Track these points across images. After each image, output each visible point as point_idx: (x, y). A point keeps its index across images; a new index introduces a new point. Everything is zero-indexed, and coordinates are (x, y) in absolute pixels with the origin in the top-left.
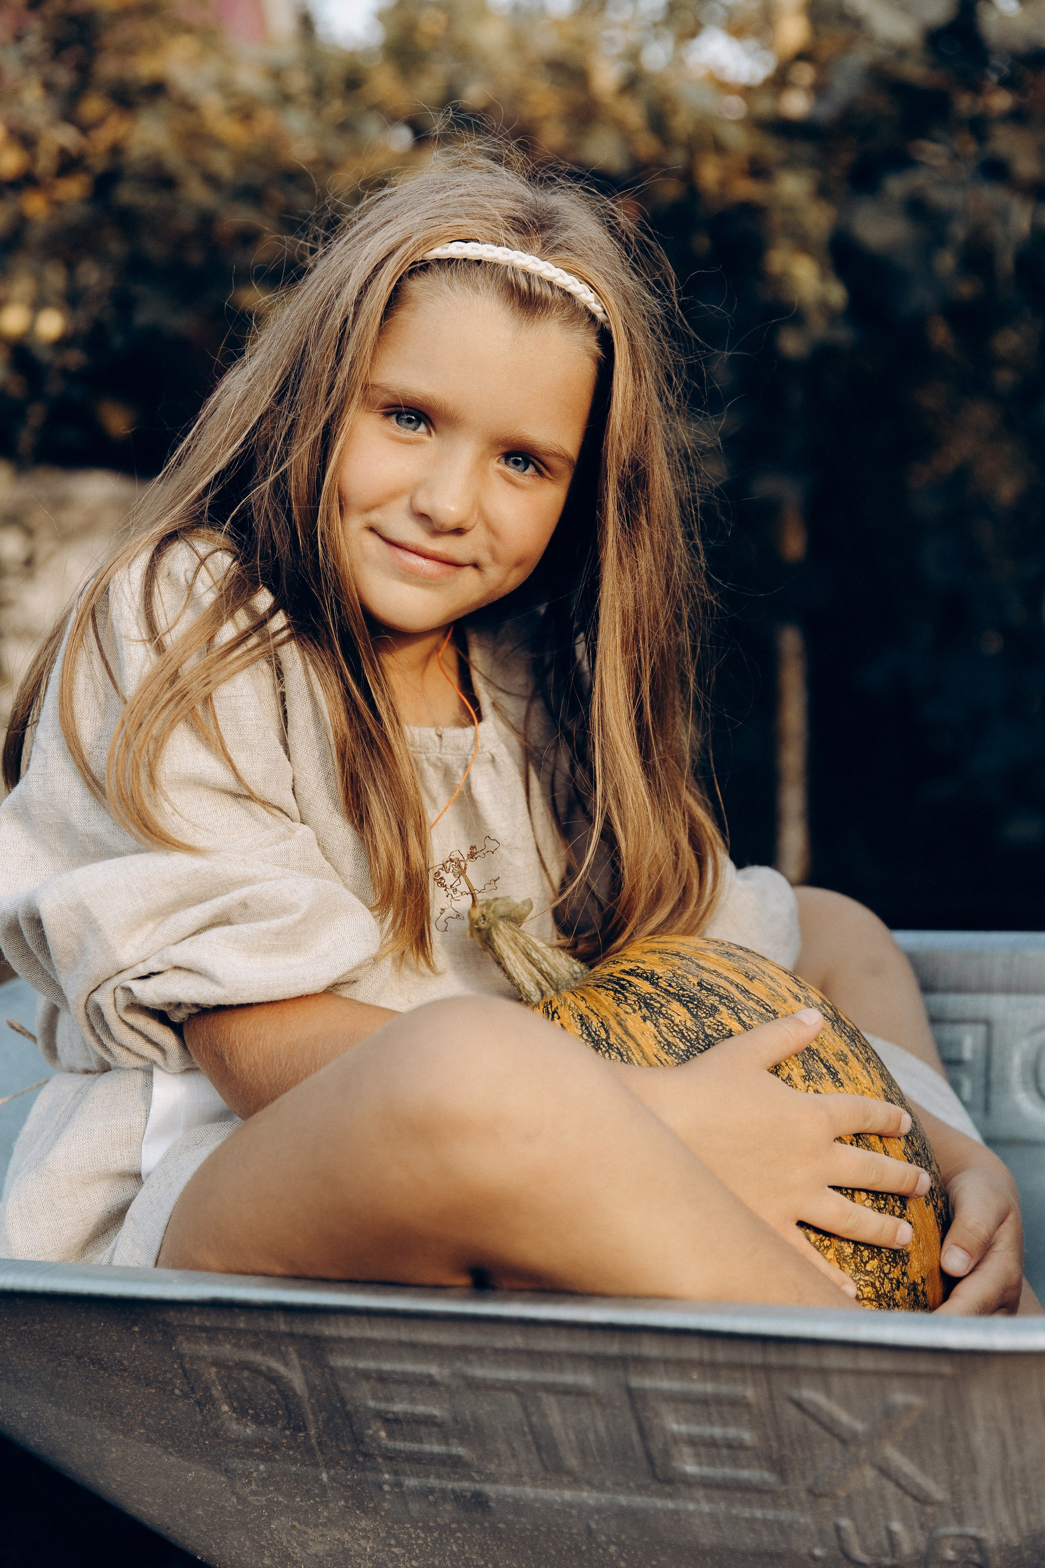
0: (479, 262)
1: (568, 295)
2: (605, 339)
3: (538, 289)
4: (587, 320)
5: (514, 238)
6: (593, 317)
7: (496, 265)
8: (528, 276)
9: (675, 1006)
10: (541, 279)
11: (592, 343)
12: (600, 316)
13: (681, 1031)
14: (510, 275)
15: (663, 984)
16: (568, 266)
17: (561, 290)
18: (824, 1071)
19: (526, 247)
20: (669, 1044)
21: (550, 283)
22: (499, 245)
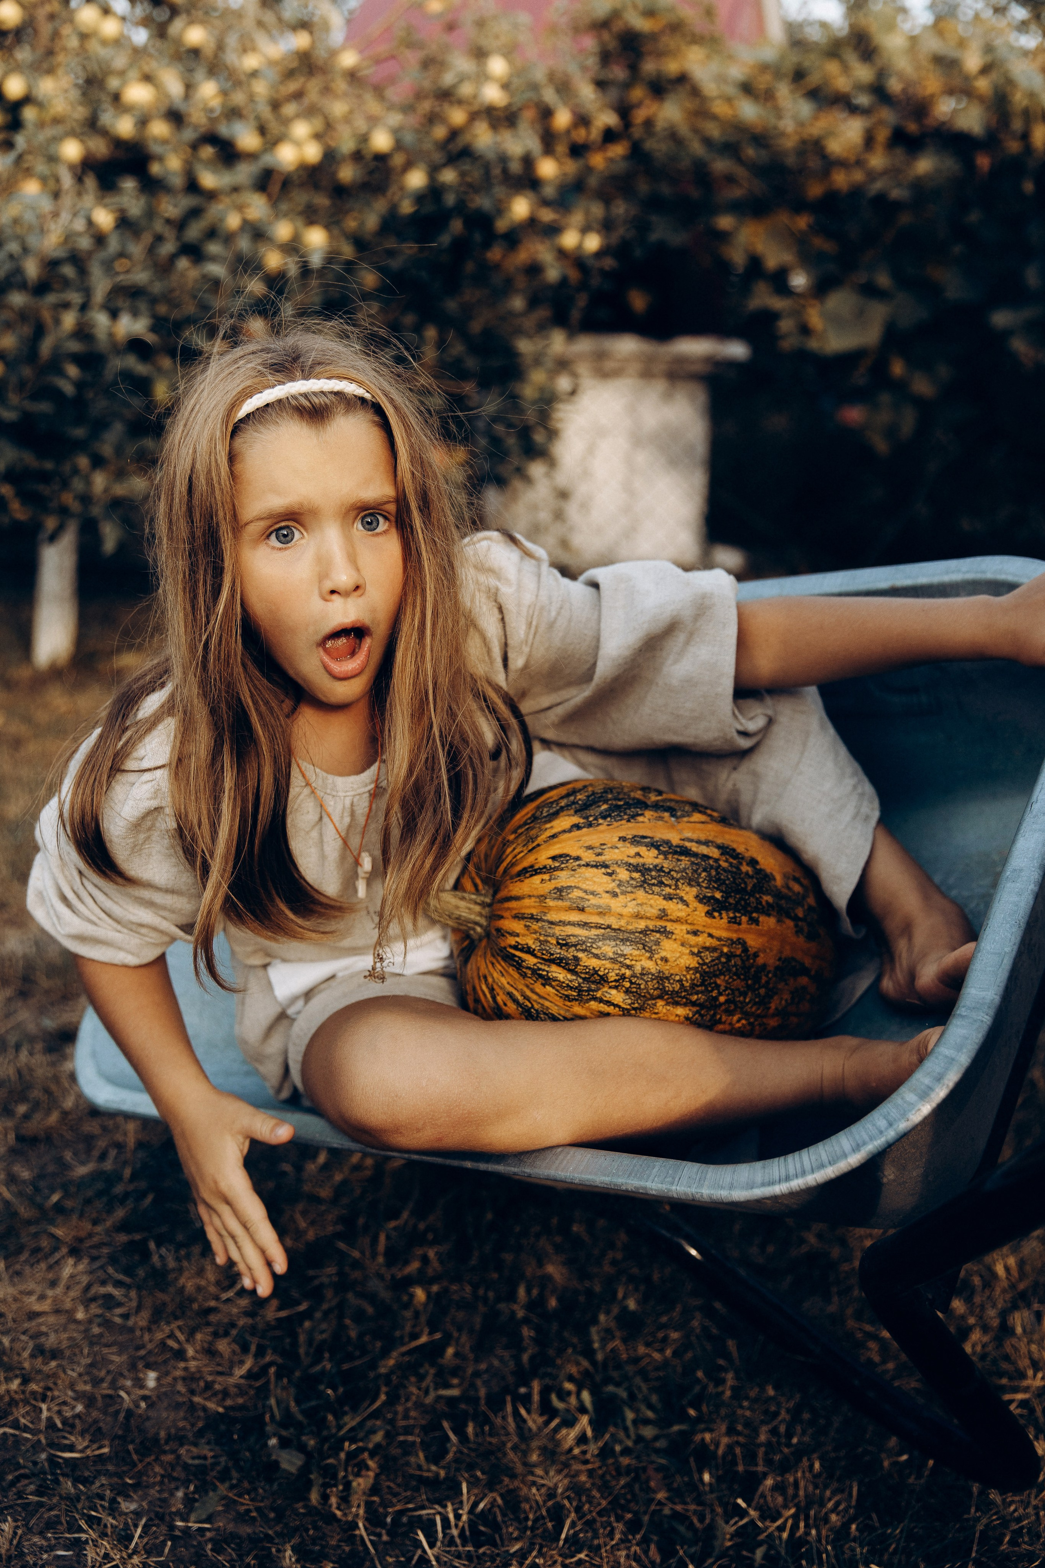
0: (267, 405)
1: (338, 394)
2: (378, 409)
3: (316, 401)
4: (359, 403)
5: (279, 376)
6: (363, 400)
7: (280, 401)
8: (305, 395)
9: (554, 968)
10: (315, 394)
11: (370, 416)
12: (367, 396)
13: (568, 985)
14: (293, 402)
15: (539, 954)
16: (327, 374)
17: (331, 393)
18: (658, 935)
19: (293, 379)
20: (567, 996)
21: (322, 392)
22: (274, 386)
